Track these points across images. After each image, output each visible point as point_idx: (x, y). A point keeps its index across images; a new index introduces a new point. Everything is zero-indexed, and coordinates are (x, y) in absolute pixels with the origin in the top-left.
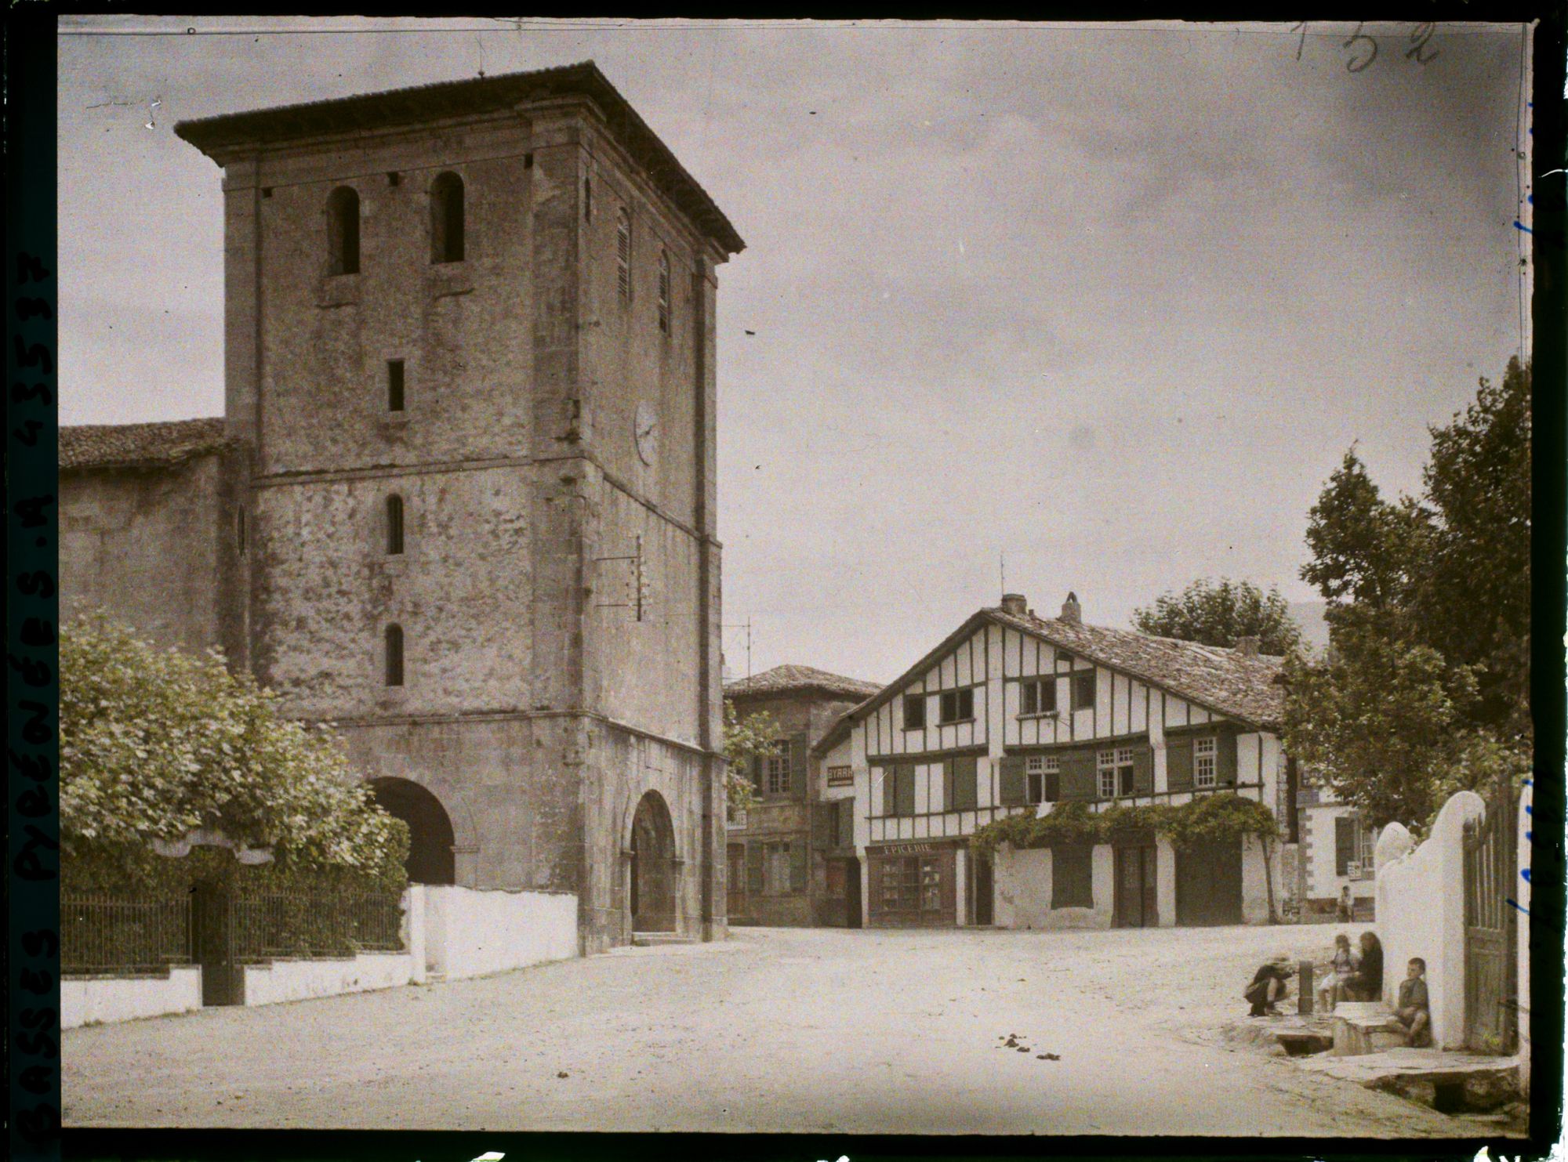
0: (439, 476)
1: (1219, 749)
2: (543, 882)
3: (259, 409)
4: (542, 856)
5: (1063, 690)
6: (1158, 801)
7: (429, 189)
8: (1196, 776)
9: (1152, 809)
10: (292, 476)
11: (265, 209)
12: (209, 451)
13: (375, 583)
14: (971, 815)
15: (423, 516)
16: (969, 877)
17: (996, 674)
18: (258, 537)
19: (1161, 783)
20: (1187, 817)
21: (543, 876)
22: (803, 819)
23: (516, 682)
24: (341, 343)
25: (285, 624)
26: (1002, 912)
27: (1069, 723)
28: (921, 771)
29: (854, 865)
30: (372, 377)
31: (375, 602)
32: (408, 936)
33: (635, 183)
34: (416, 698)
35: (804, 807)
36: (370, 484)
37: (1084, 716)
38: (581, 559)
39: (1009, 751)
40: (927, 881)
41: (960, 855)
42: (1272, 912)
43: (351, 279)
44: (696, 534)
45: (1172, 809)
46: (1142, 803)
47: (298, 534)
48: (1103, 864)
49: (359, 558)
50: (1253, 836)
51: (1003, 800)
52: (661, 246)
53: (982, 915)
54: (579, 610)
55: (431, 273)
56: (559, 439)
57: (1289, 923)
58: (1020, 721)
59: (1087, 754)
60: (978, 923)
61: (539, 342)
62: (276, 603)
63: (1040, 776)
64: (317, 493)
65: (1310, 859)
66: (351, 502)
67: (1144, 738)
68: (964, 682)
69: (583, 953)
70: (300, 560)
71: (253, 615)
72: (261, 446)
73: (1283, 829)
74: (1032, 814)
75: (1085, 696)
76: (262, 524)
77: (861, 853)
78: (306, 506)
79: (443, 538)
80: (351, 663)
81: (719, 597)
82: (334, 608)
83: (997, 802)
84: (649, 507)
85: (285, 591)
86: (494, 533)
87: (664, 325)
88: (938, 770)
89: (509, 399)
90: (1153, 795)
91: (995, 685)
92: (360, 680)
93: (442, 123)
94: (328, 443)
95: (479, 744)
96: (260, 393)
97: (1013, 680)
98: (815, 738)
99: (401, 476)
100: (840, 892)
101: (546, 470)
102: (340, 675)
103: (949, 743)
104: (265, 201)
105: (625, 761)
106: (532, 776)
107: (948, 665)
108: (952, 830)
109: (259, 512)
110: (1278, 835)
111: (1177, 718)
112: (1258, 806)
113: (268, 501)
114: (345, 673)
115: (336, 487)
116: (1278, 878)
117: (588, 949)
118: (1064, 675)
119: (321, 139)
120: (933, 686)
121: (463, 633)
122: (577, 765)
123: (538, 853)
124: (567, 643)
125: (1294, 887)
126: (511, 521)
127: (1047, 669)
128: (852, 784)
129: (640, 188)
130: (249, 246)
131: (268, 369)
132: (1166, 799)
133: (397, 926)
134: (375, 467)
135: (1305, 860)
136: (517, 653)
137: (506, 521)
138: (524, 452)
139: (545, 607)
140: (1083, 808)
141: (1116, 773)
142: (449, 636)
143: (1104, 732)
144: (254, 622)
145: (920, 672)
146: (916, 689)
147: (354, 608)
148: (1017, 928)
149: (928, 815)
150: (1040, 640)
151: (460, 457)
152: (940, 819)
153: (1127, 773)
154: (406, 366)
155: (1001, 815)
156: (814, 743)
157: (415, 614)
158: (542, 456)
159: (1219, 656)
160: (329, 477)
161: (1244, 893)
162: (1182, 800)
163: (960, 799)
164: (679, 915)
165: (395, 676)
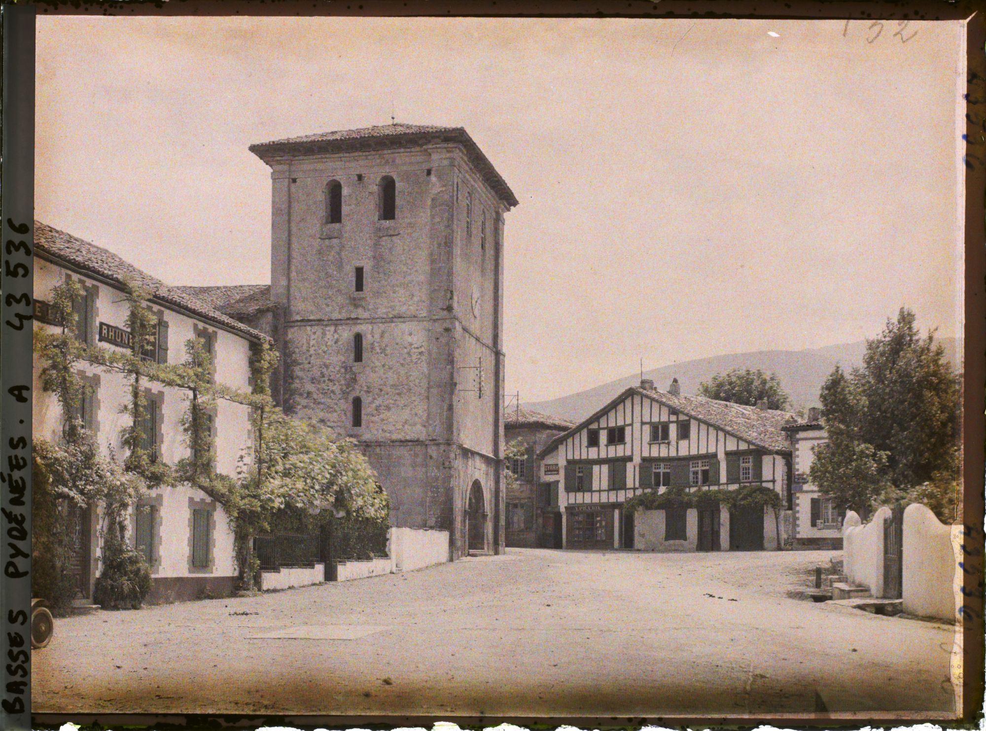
0: (380, 325)
1: (754, 462)
2: (433, 524)
3: (288, 287)
4: (432, 512)
5: (673, 430)
6: (721, 487)
7: (377, 183)
8: (741, 476)
9: (719, 491)
10: (305, 321)
11: (293, 189)
12: (268, 310)
13: (348, 376)
14: (623, 492)
15: (372, 344)
16: (621, 523)
17: (637, 419)
18: (287, 351)
19: (723, 478)
20: (737, 496)
21: (432, 521)
22: (531, 490)
23: (419, 427)
24: (331, 256)
25: (301, 395)
26: (638, 542)
27: (675, 446)
28: (596, 468)
29: (558, 516)
30: (347, 275)
31: (348, 386)
32: (390, 550)
33: (473, 178)
34: (368, 433)
35: (533, 485)
36: (347, 328)
37: (683, 443)
38: (453, 367)
39: (644, 460)
40: (598, 525)
41: (617, 513)
42: (779, 543)
43: (337, 226)
44: (494, 350)
45: (730, 492)
46: (714, 488)
47: (308, 351)
48: (692, 518)
49: (340, 364)
50: (770, 506)
51: (640, 485)
52: (483, 207)
53: (628, 544)
54: (452, 393)
55: (377, 225)
56: (443, 309)
57: (787, 550)
58: (650, 444)
59: (684, 463)
60: (625, 547)
61: (433, 262)
62: (296, 384)
63: (660, 473)
64: (318, 330)
65: (798, 519)
66: (336, 336)
67: (715, 455)
68: (620, 423)
69: (451, 560)
70: (309, 363)
71: (284, 389)
72: (289, 306)
73: (785, 503)
74: (656, 492)
75: (684, 433)
76: (289, 345)
77: (562, 510)
78: (313, 337)
79: (383, 355)
80: (335, 414)
81: (504, 381)
82: (326, 388)
83: (637, 485)
84: (477, 339)
85: (301, 379)
86: (409, 353)
87: (483, 247)
88: (605, 468)
89: (417, 288)
90: (719, 484)
91: (637, 426)
92: (339, 424)
93: (385, 152)
94: (324, 306)
95: (400, 458)
96: (289, 280)
97: (646, 423)
98: (538, 450)
99: (361, 324)
100: (550, 530)
101: (436, 324)
102: (329, 420)
103: (612, 454)
104: (293, 185)
105: (467, 464)
106: (427, 472)
107: (612, 414)
108: (613, 499)
109: (288, 339)
110: (782, 506)
111: (732, 446)
112: (772, 491)
113: (292, 334)
114: (332, 420)
115: (328, 328)
116: (782, 528)
117: (454, 558)
118: (673, 422)
119: (323, 156)
120: (603, 424)
121: (393, 402)
122: (450, 468)
123: (430, 511)
124: (445, 408)
125: (790, 532)
126: (417, 348)
127: (664, 418)
128: (558, 474)
129: (475, 181)
130: (284, 206)
131: (293, 268)
132: (725, 486)
133: (385, 546)
134: (348, 319)
135: (796, 519)
136: (420, 412)
137: (415, 348)
138: (425, 315)
139: (434, 391)
140: (683, 490)
141: (700, 473)
142: (385, 403)
143: (694, 452)
144: (284, 394)
145: (596, 418)
146: (594, 426)
147: (336, 388)
148: (645, 551)
149: (600, 491)
150: (661, 404)
151: (391, 316)
152: (606, 493)
153: (705, 473)
154: (364, 270)
155: (639, 492)
156: (538, 452)
157: (368, 392)
158: (435, 317)
159: (748, 410)
160: (325, 323)
161: (765, 535)
162: (733, 487)
163: (617, 482)
164: (486, 541)
165: (357, 422)
